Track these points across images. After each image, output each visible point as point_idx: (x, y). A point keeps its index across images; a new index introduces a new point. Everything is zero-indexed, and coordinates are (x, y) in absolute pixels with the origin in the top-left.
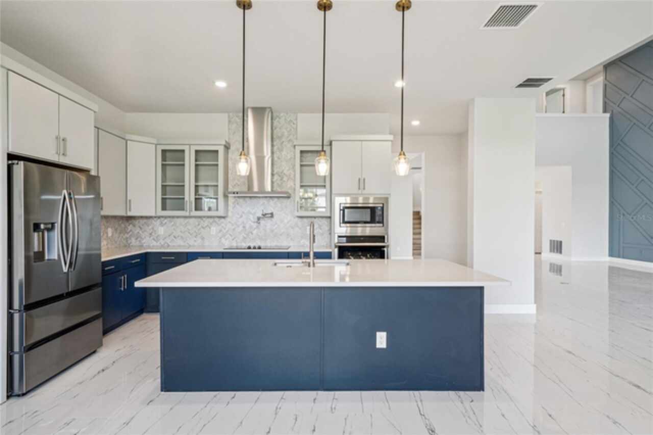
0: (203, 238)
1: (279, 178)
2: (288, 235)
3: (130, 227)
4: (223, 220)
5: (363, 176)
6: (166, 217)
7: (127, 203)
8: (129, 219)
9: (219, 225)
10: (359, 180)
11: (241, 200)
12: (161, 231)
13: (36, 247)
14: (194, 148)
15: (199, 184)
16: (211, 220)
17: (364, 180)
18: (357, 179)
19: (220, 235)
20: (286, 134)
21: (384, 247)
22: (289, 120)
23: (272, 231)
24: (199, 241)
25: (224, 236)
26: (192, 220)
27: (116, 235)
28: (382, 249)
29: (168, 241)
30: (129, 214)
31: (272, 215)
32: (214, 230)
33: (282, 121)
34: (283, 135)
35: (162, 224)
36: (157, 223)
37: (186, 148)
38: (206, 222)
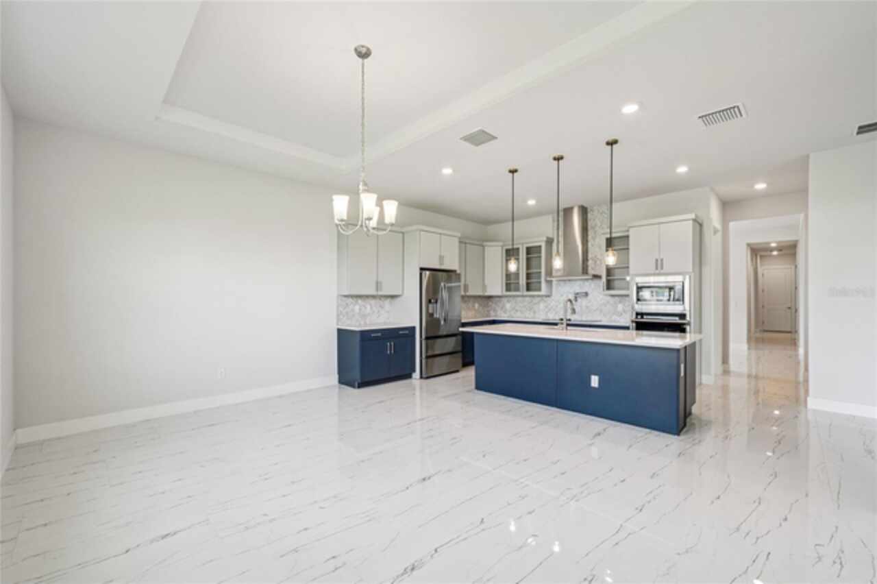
0: (535, 312)
1: (593, 262)
2: (601, 311)
3: (490, 303)
4: (548, 298)
5: (662, 257)
6: (510, 296)
7: (484, 287)
8: (490, 297)
9: (545, 301)
10: (657, 260)
11: (562, 283)
12: (508, 306)
13: (431, 311)
14: (525, 246)
15: (530, 271)
16: (539, 299)
17: (662, 260)
18: (654, 261)
19: (547, 310)
20: (599, 224)
21: (684, 324)
22: (601, 211)
23: (587, 307)
24: (532, 314)
25: (550, 310)
26: (527, 299)
27: (481, 308)
28: (685, 326)
29: (512, 313)
30: (487, 294)
31: (586, 294)
32: (542, 306)
33: (596, 213)
34: (596, 225)
35: (508, 301)
36: (505, 300)
37: (520, 246)
38: (537, 299)
